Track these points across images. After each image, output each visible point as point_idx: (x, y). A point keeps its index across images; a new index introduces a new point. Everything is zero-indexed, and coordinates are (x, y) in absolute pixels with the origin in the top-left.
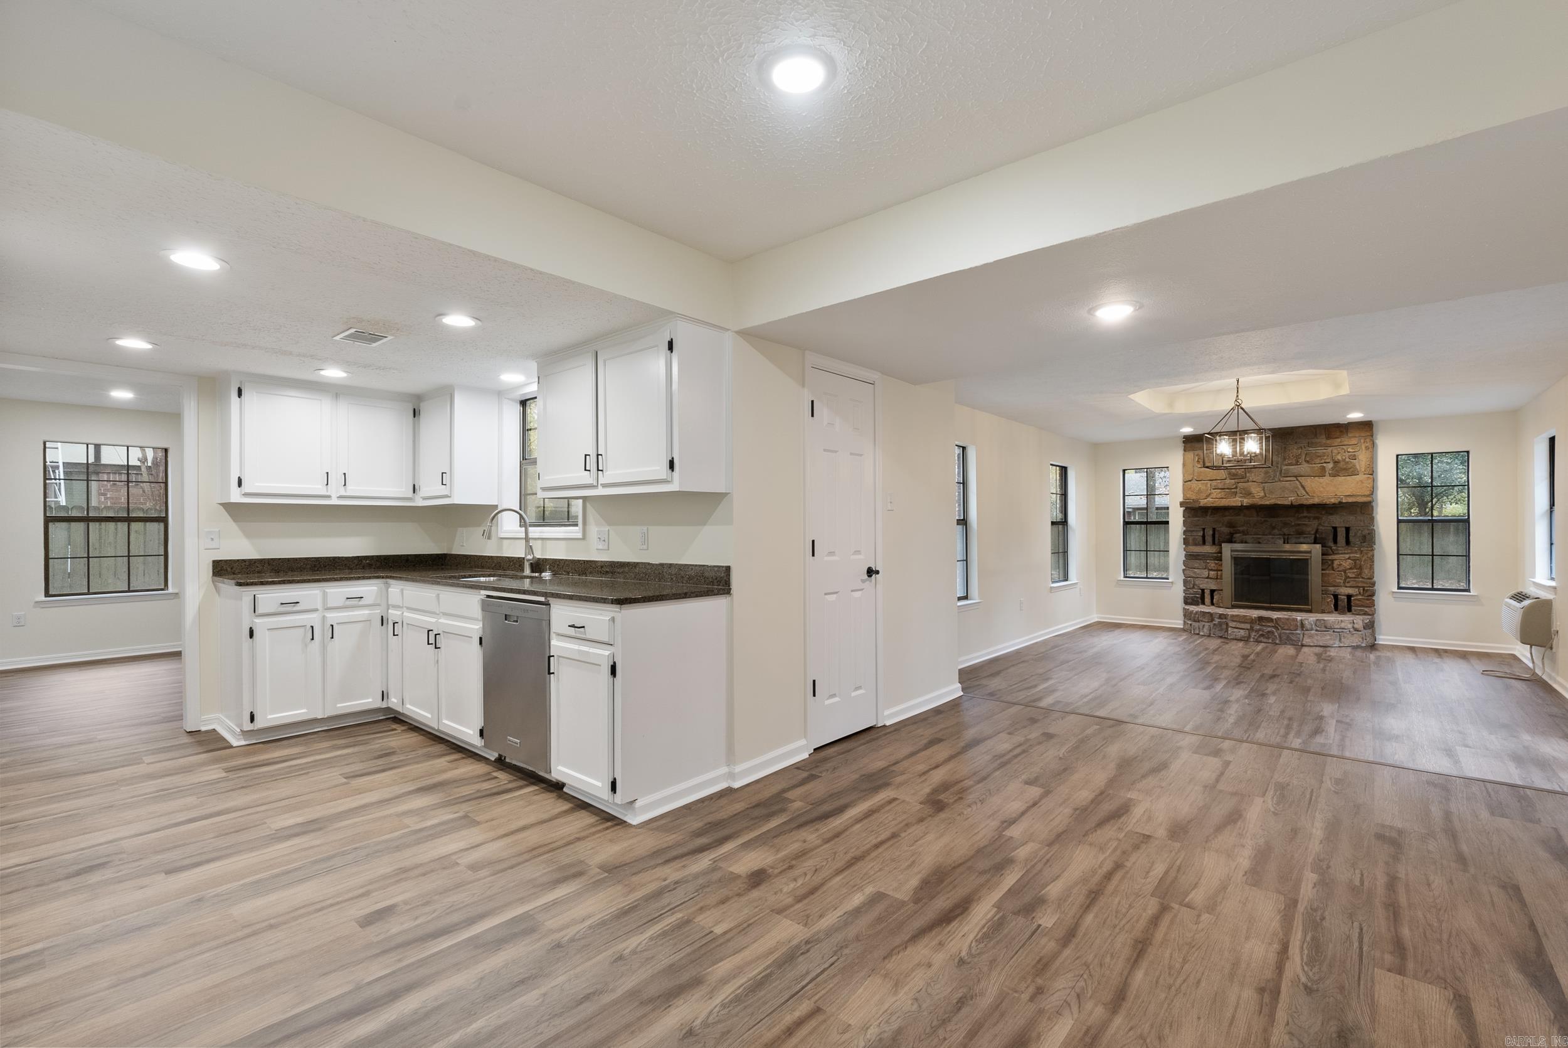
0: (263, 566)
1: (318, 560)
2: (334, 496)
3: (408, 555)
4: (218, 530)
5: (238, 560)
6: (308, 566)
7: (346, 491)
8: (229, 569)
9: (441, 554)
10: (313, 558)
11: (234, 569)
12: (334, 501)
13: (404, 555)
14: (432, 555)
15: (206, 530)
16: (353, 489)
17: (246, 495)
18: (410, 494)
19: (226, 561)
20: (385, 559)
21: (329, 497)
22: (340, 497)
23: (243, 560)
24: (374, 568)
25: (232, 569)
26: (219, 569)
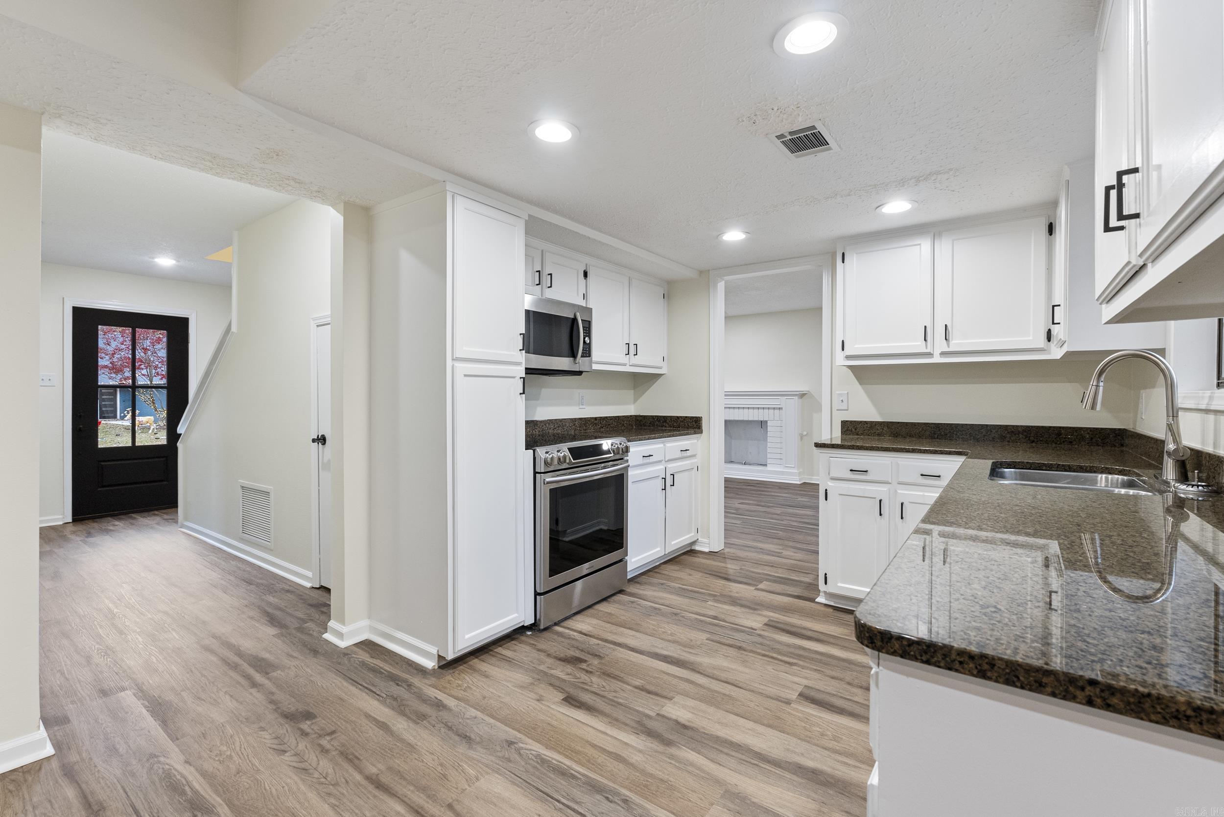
0: (883, 429)
1: (938, 426)
2: (937, 353)
3: (1060, 428)
4: (846, 392)
5: (861, 422)
6: (928, 433)
7: (949, 347)
8: (853, 430)
9: (1120, 429)
10: (932, 423)
11: (858, 430)
12: (937, 359)
13: (1054, 427)
14: (1102, 429)
15: (837, 392)
16: (957, 344)
17: (848, 357)
18: (1041, 342)
19: (851, 422)
20: (1024, 431)
21: (930, 355)
22: (943, 354)
23: (865, 422)
24: (1009, 442)
25: (856, 429)
26: (846, 429)
